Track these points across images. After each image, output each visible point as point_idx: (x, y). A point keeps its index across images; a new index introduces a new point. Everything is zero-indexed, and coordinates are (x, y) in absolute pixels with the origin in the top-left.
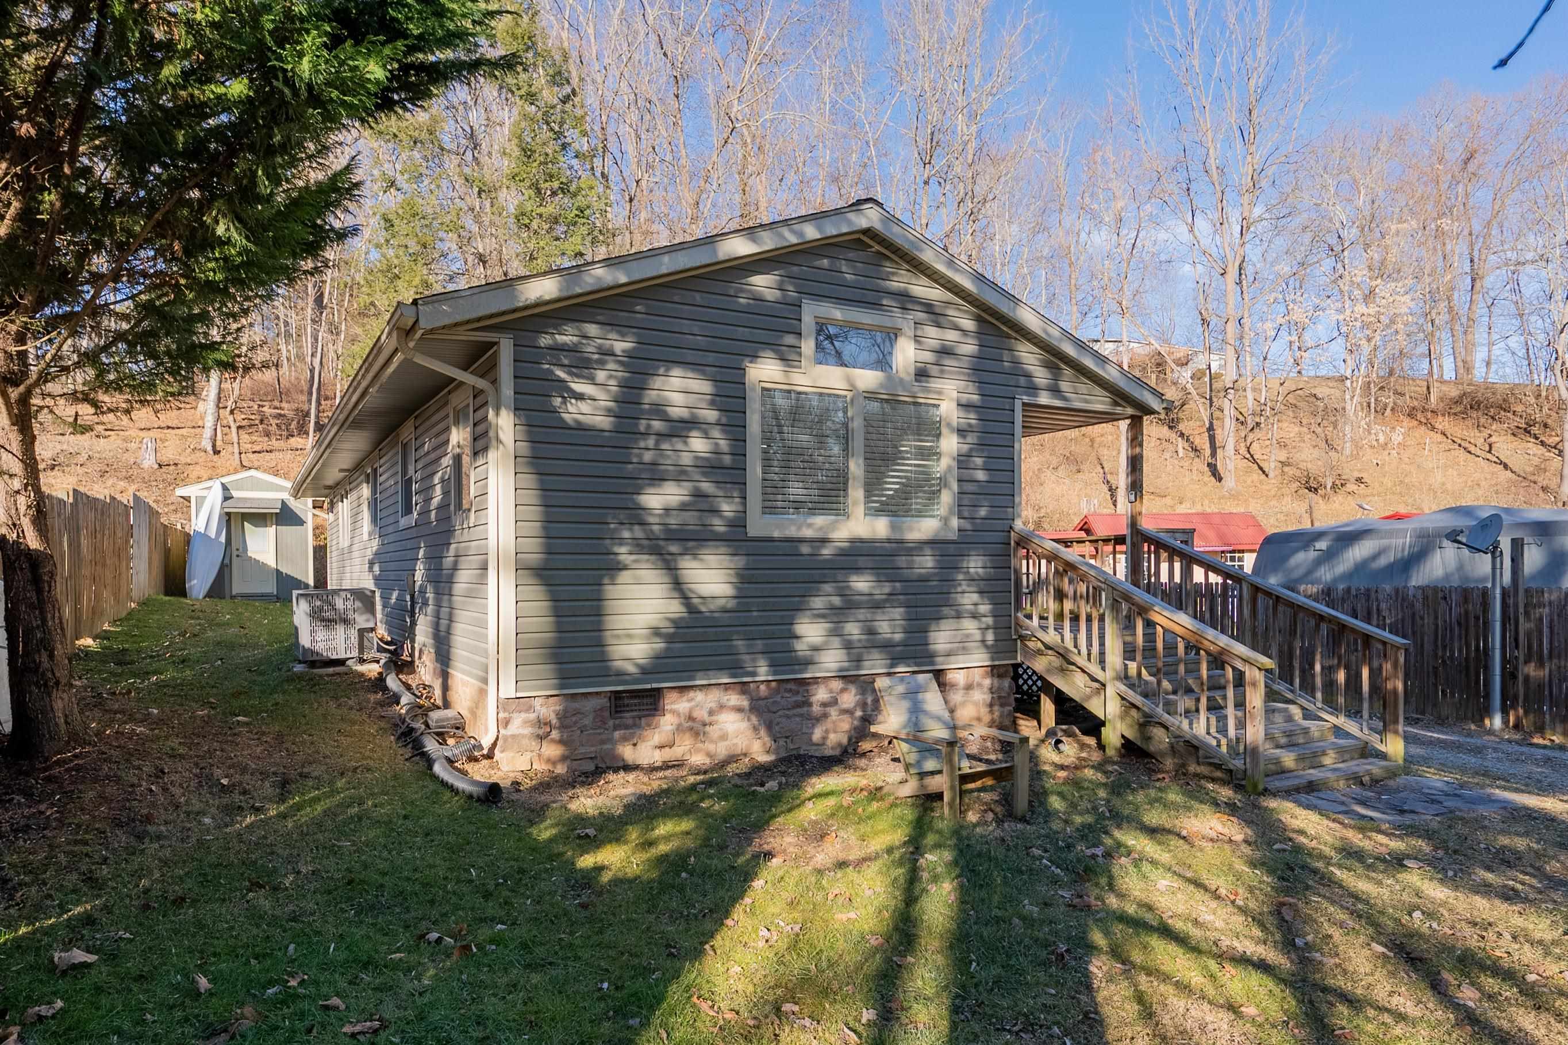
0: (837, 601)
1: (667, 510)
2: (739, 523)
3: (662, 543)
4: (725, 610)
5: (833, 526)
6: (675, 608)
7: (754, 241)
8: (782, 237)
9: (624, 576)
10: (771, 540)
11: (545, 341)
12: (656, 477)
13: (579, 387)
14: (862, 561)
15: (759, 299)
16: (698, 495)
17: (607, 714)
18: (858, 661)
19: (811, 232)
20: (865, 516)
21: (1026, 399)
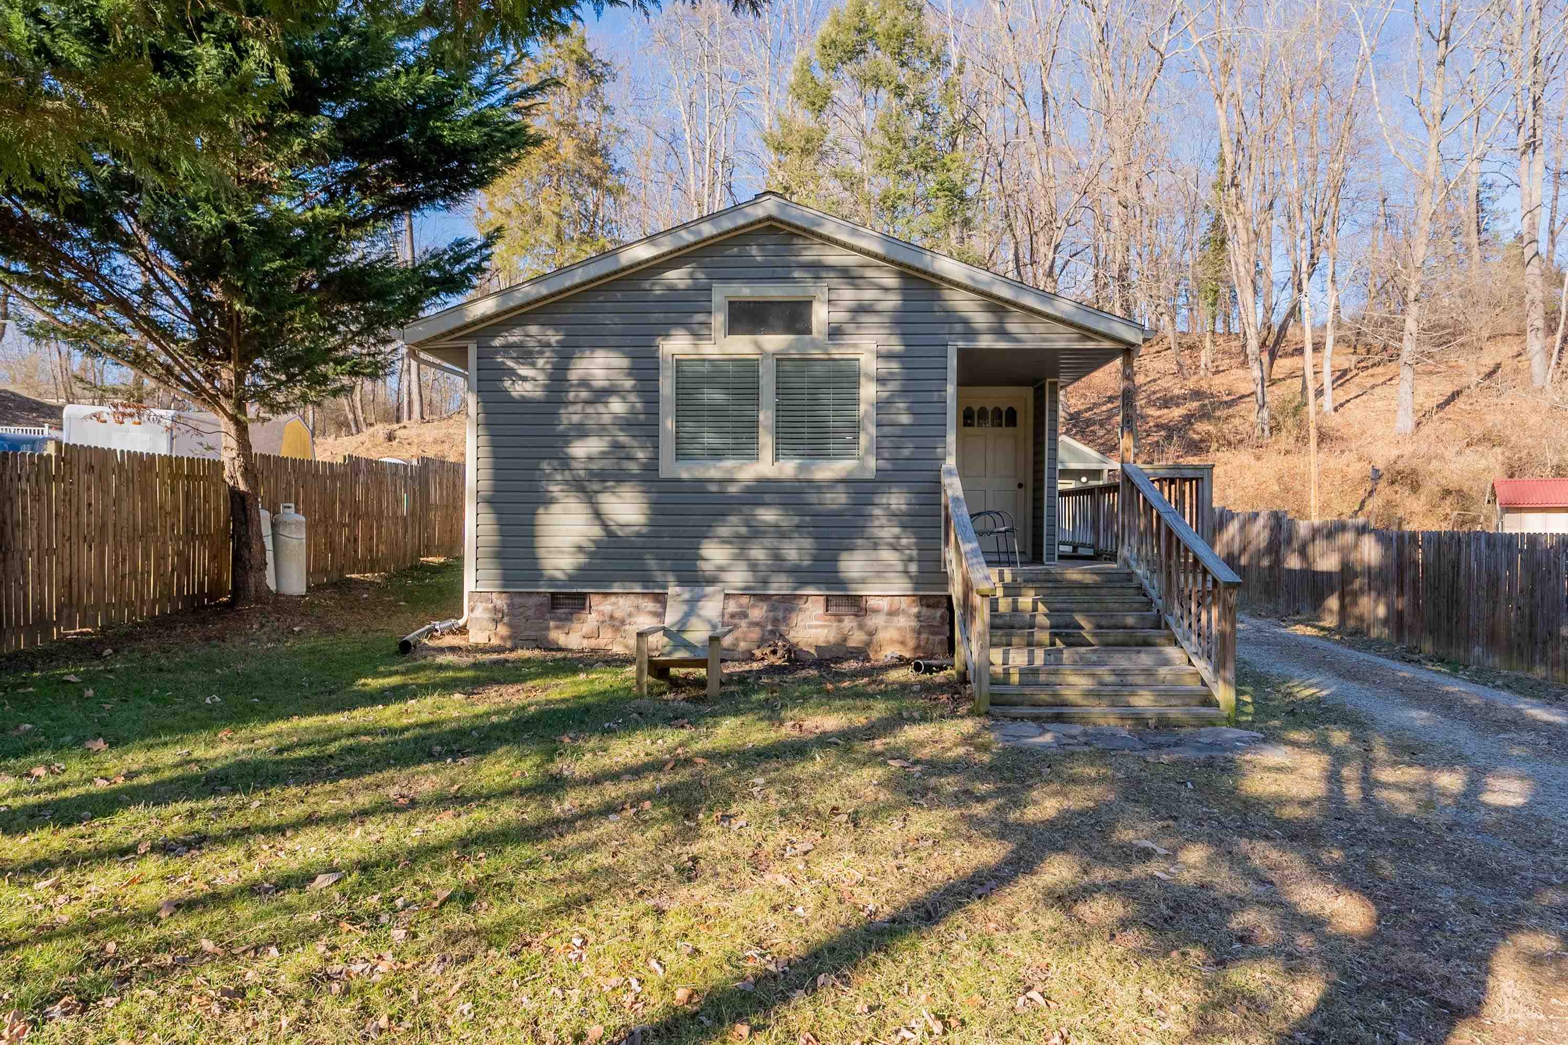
0: (743, 530)
1: (590, 459)
2: (652, 466)
3: (586, 483)
4: (639, 535)
5: (740, 468)
6: (596, 531)
7: (654, 245)
8: (681, 238)
9: (555, 508)
10: (679, 480)
11: (497, 342)
12: (582, 432)
13: (524, 371)
14: (768, 498)
15: (672, 289)
16: (617, 446)
17: (545, 609)
18: (765, 582)
19: (707, 230)
20: (777, 460)
21: (961, 344)
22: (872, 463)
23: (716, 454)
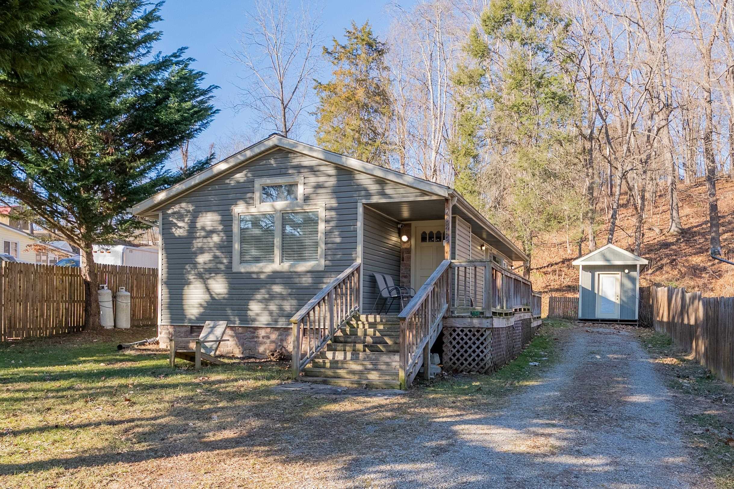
0: (267, 296)
1: (205, 263)
2: (229, 266)
3: (203, 275)
4: (224, 299)
5: (265, 267)
6: (207, 297)
7: (227, 163)
8: (238, 158)
9: (191, 286)
10: (241, 273)
11: (170, 212)
12: (202, 251)
13: (180, 224)
14: (278, 280)
15: (238, 182)
16: (216, 257)
17: (188, 333)
18: (276, 321)
19: (249, 154)
20: (282, 262)
21: (364, 201)
22: (323, 262)
23: (257, 260)
